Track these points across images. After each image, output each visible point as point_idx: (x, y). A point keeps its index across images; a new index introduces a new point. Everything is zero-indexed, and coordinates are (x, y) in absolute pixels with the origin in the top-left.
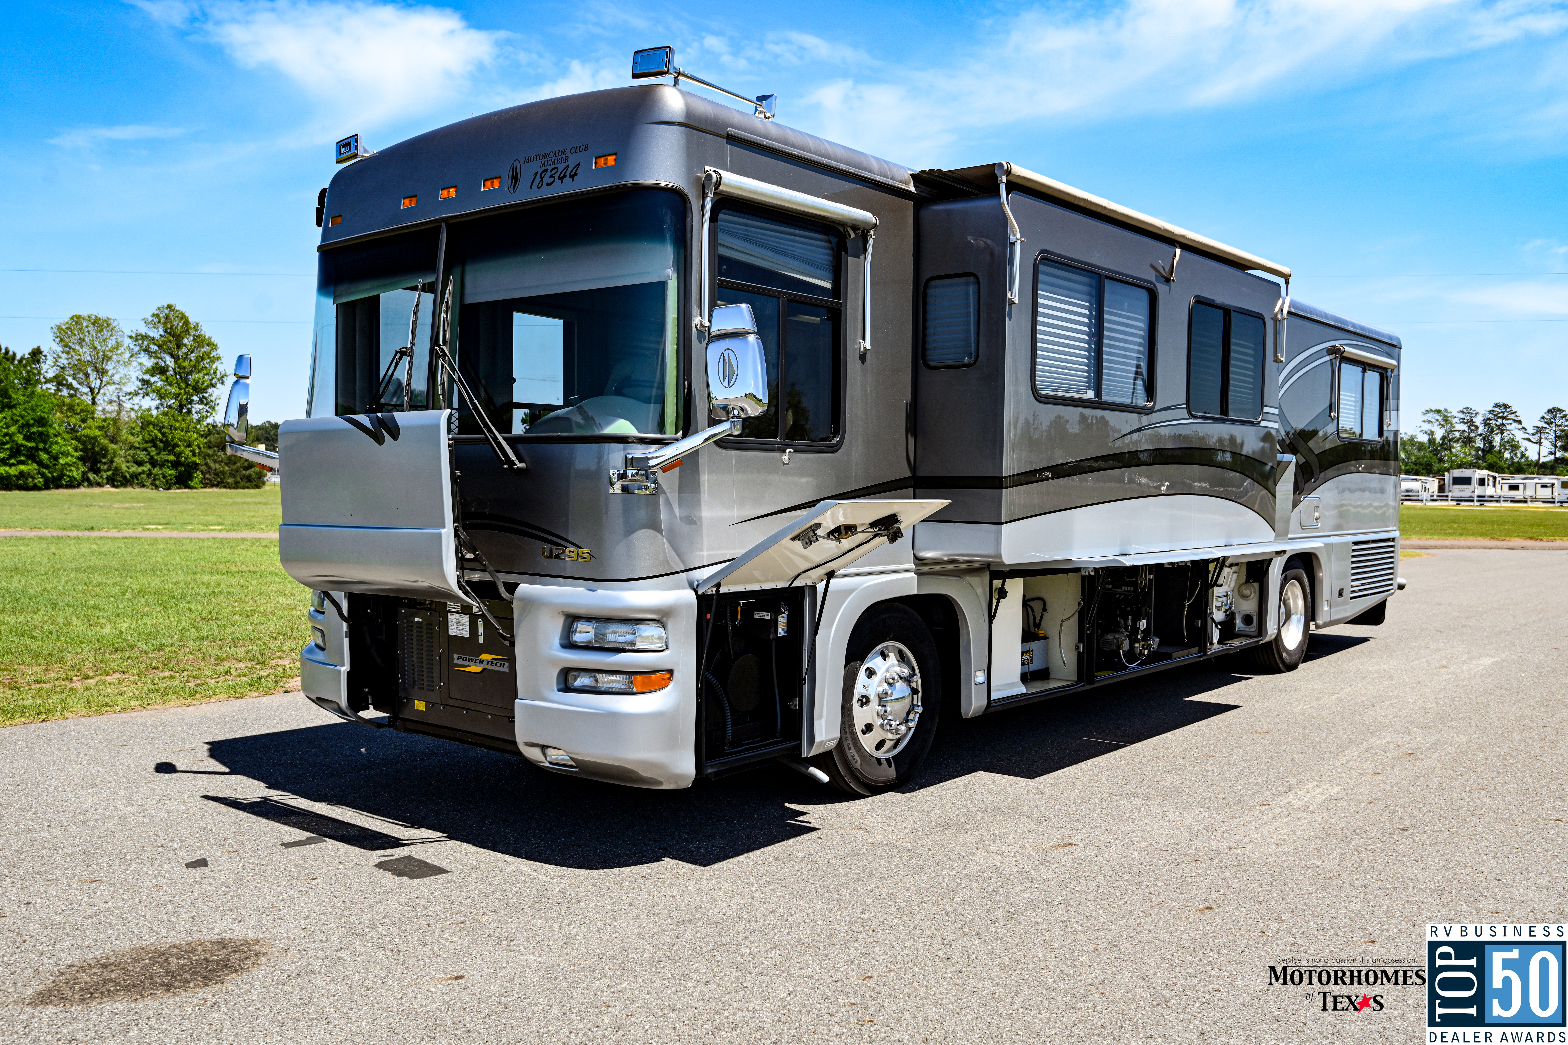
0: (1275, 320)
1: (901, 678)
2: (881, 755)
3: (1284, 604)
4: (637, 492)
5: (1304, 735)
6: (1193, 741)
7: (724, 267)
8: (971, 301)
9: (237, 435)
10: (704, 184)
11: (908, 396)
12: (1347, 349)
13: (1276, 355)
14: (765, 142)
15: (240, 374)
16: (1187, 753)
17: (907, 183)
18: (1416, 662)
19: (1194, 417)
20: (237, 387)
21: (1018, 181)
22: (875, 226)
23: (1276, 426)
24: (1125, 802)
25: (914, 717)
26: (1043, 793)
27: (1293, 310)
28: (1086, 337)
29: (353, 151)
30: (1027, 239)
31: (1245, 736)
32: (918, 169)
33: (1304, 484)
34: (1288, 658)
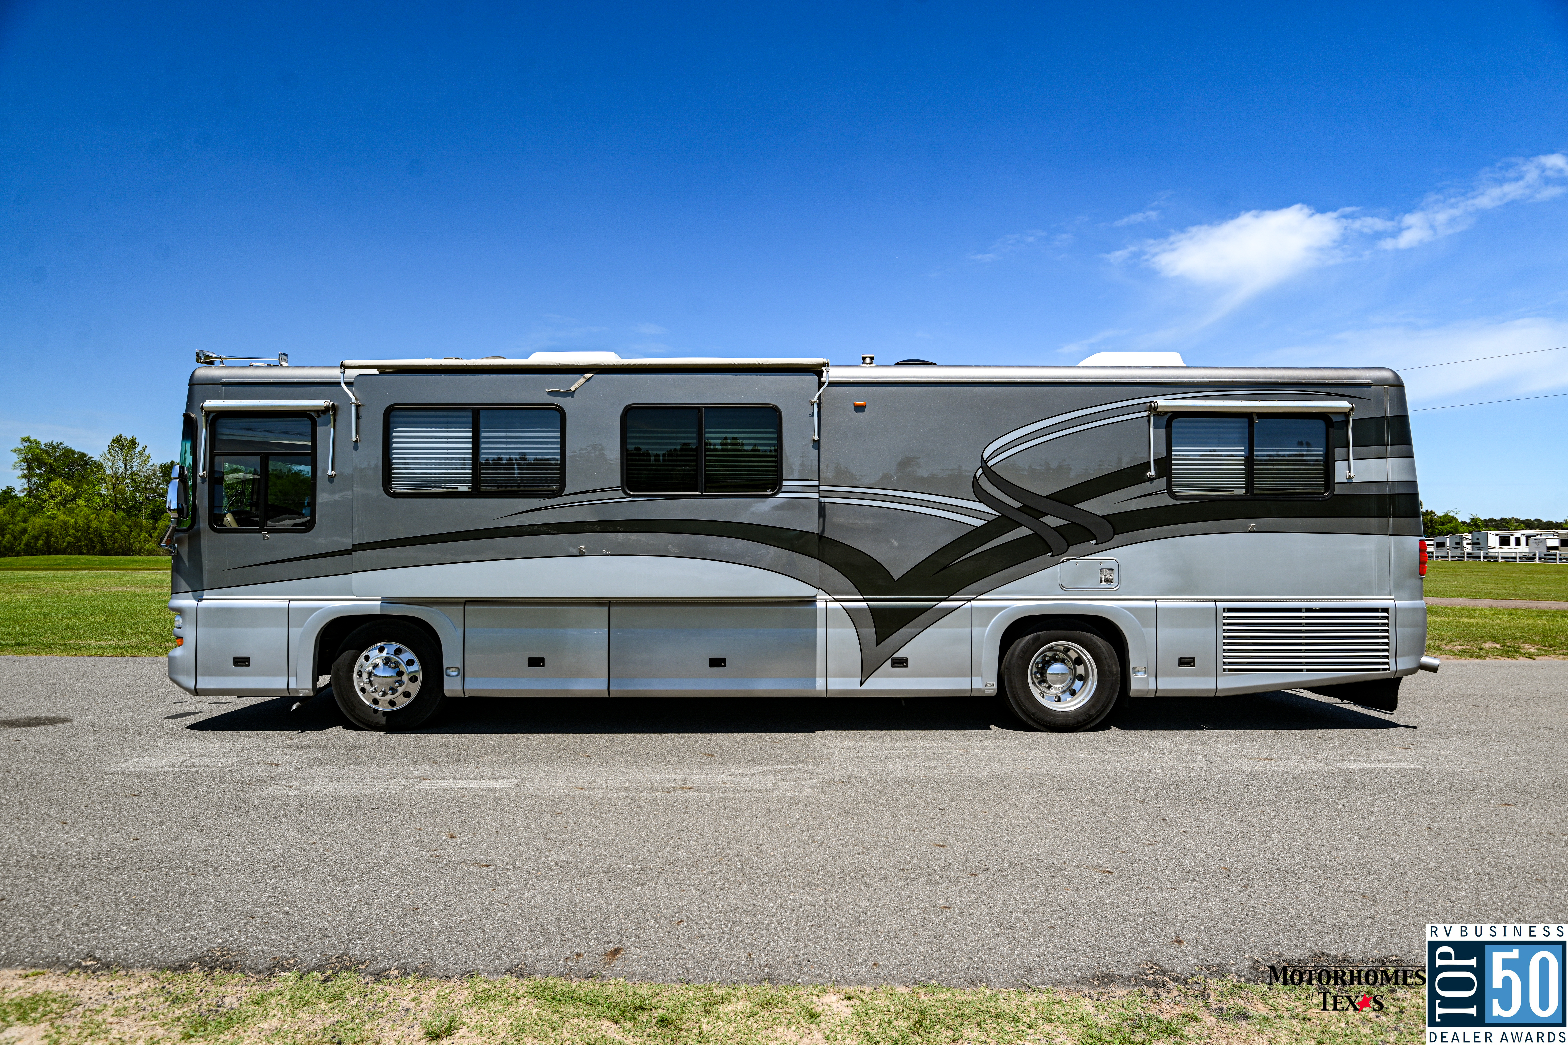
10: (202, 410)
12: (1180, 403)
19: (634, 496)
33: (1069, 545)
34: (1048, 718)
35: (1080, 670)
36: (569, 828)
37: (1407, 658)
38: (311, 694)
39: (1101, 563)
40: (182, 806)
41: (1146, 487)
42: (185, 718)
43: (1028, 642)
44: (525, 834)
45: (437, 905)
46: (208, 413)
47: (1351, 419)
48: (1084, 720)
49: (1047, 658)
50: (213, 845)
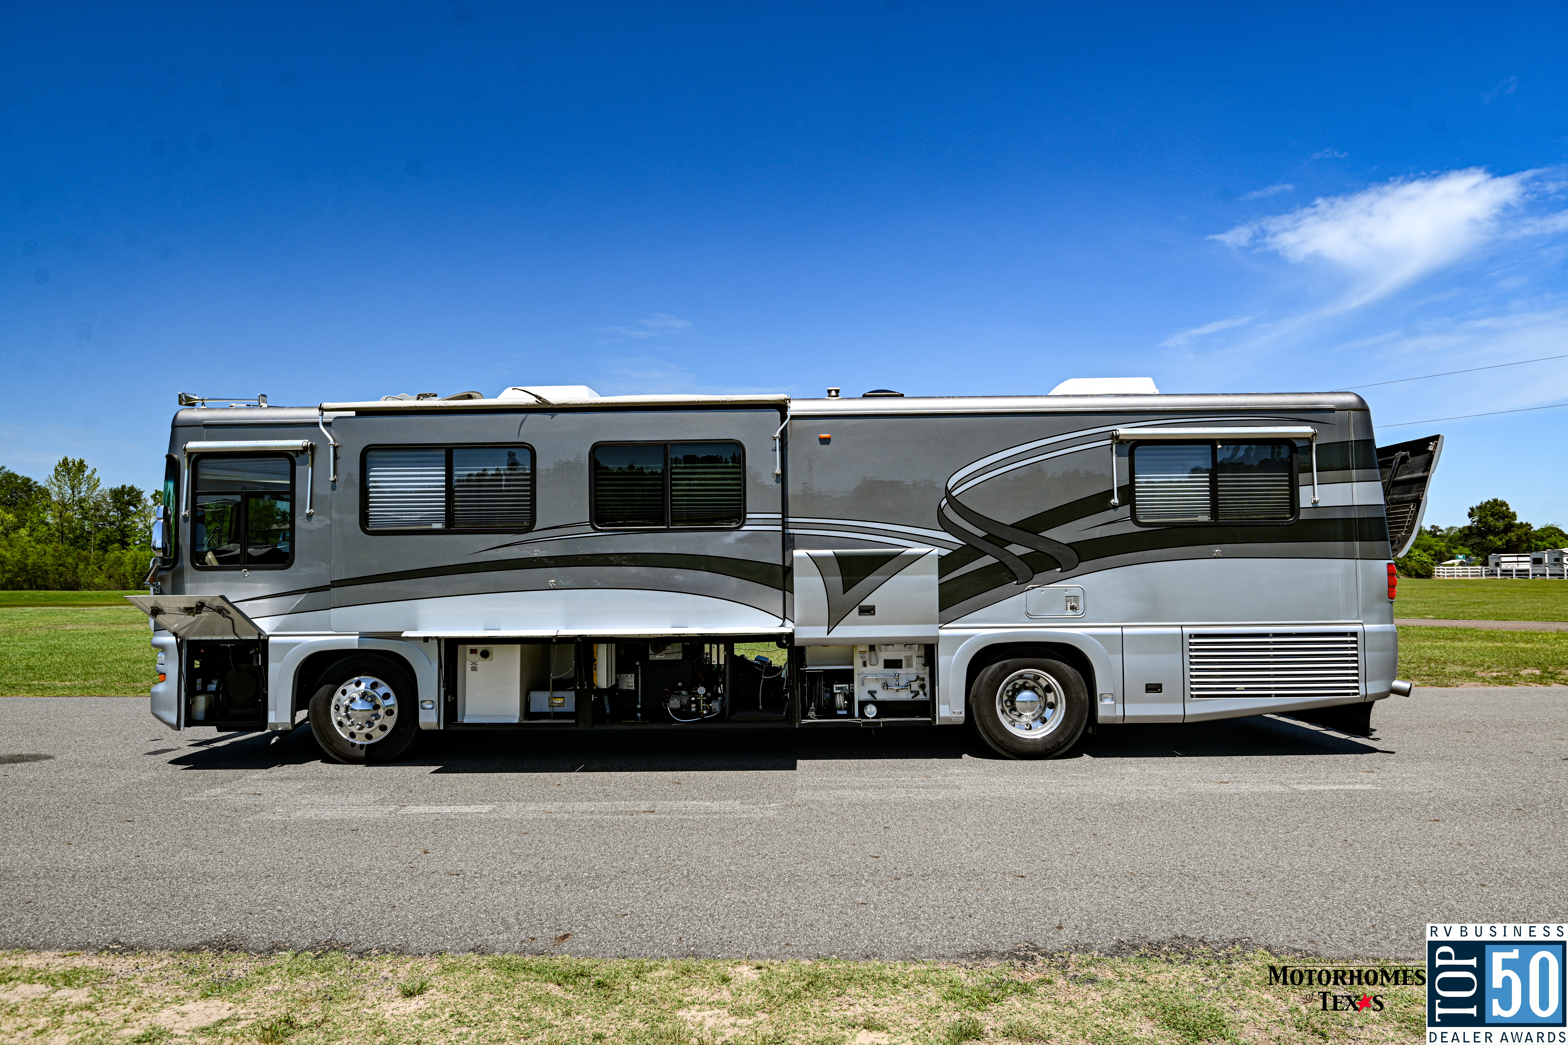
2: (356, 741)
19: (603, 531)
33: (1034, 574)
34: (1017, 746)
35: (1051, 697)
36: (534, 846)
37: (1376, 682)
38: (290, 728)
39: (1066, 591)
40: (175, 829)
41: (1110, 515)
42: (165, 754)
43: (995, 670)
44: (493, 850)
45: (412, 904)
46: (190, 455)
47: (1314, 445)
48: (1053, 748)
49: (1017, 686)
50: (209, 861)
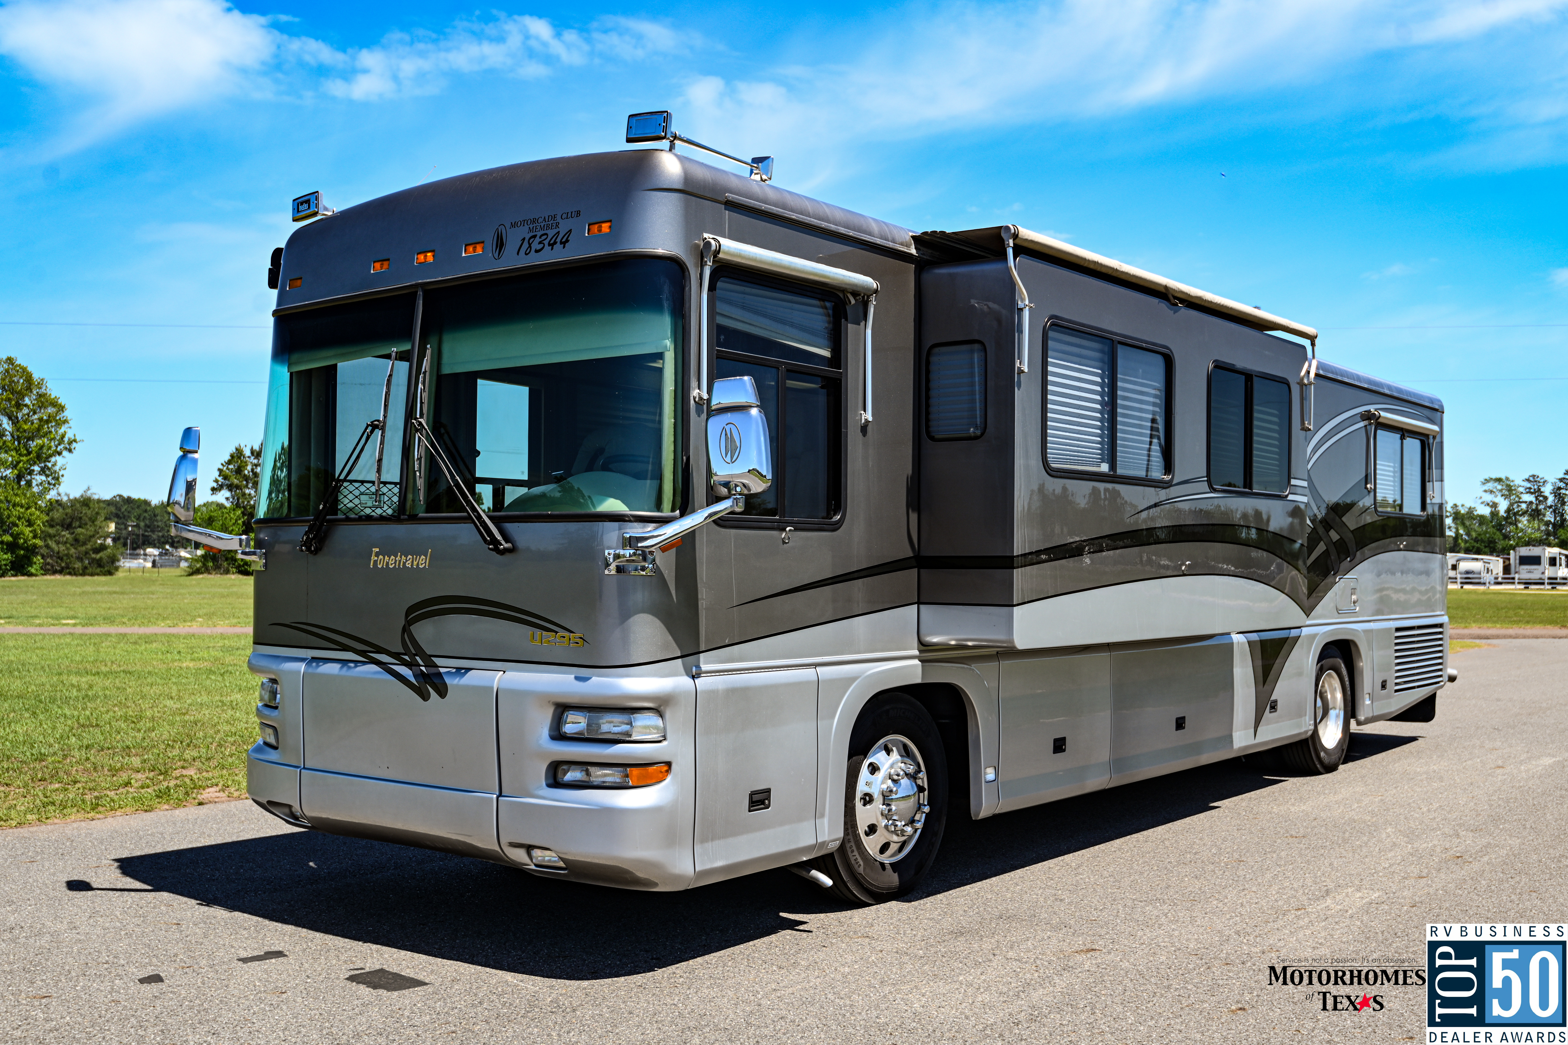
0: (1301, 384)
1: (906, 774)
2: (886, 859)
3: (1321, 697)
4: (633, 573)
5: (1344, 840)
6: (1223, 846)
7: (722, 337)
8: (976, 370)
9: (182, 514)
10: (703, 252)
11: (908, 469)
12: (1383, 414)
13: (1303, 423)
14: (764, 206)
15: (188, 448)
16: (1216, 859)
17: (908, 246)
18: (1469, 762)
19: (1215, 490)
20: (184, 462)
21: (1025, 244)
22: (876, 291)
23: (1304, 499)
24: (1150, 908)
25: (921, 817)
26: (1061, 900)
27: (1321, 372)
28: (1099, 407)
29: (313, 209)
30: (1035, 305)
31: (1279, 841)
32: (919, 231)
33: (1340, 563)
34: (1326, 758)
